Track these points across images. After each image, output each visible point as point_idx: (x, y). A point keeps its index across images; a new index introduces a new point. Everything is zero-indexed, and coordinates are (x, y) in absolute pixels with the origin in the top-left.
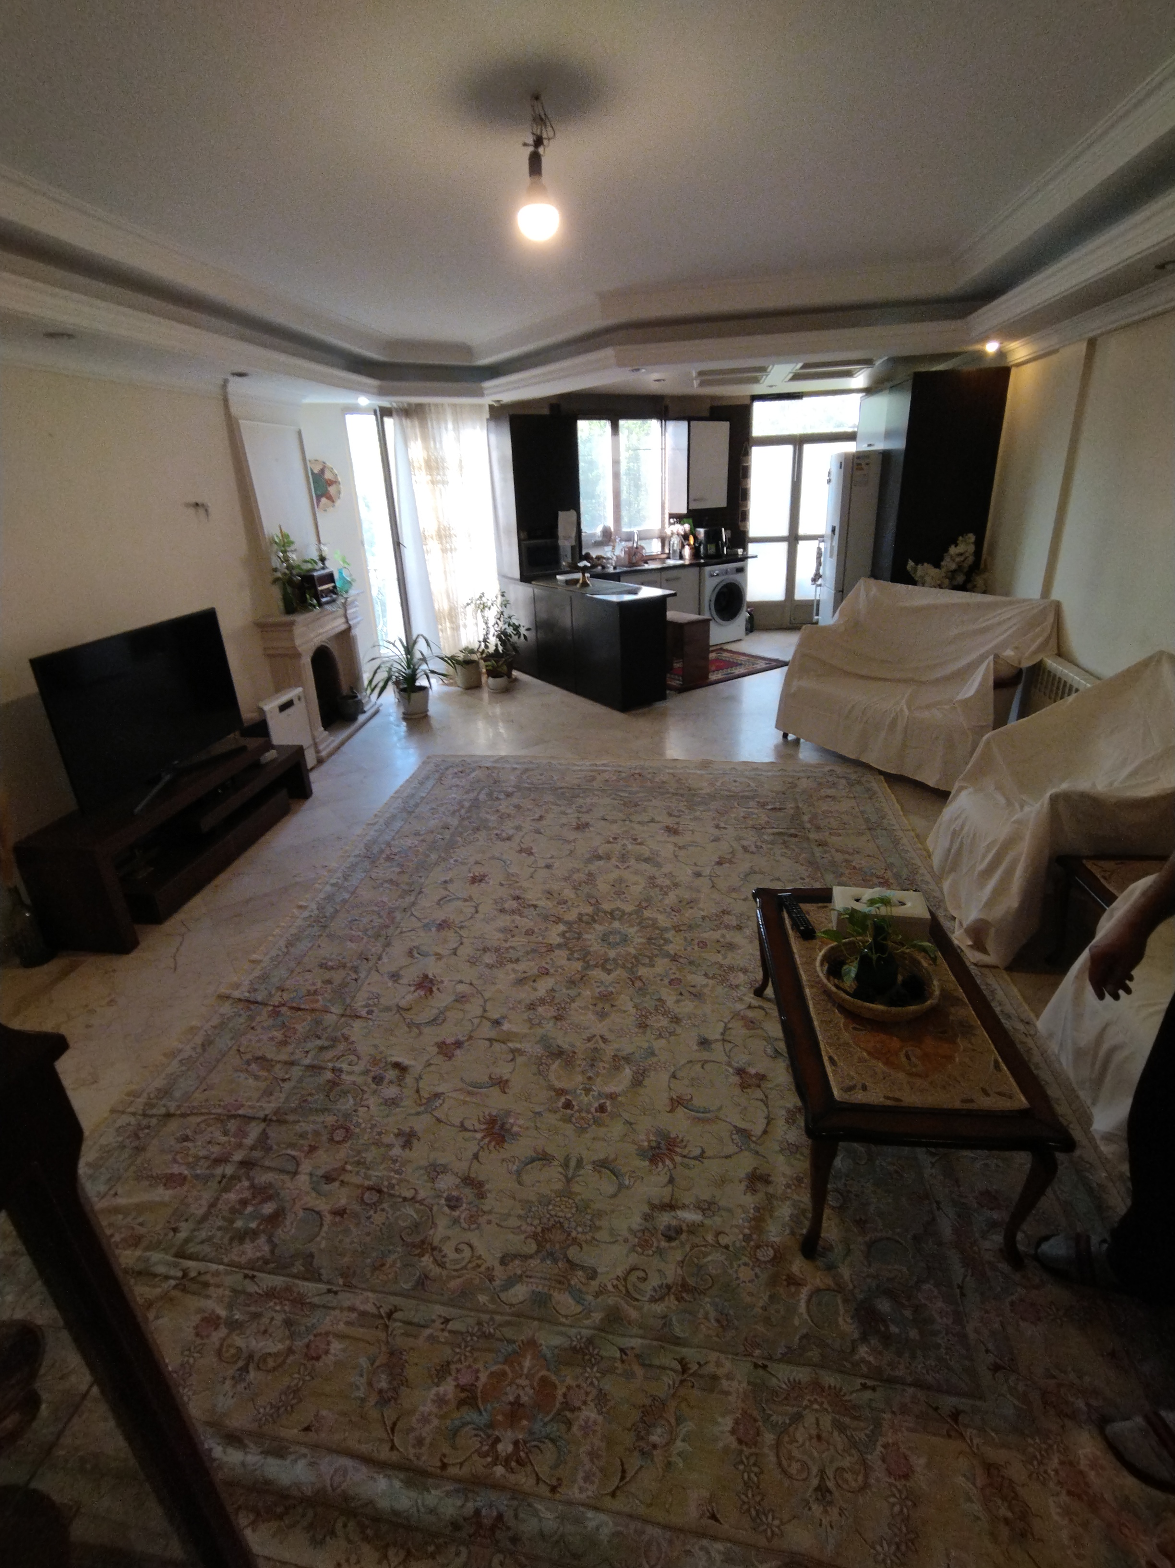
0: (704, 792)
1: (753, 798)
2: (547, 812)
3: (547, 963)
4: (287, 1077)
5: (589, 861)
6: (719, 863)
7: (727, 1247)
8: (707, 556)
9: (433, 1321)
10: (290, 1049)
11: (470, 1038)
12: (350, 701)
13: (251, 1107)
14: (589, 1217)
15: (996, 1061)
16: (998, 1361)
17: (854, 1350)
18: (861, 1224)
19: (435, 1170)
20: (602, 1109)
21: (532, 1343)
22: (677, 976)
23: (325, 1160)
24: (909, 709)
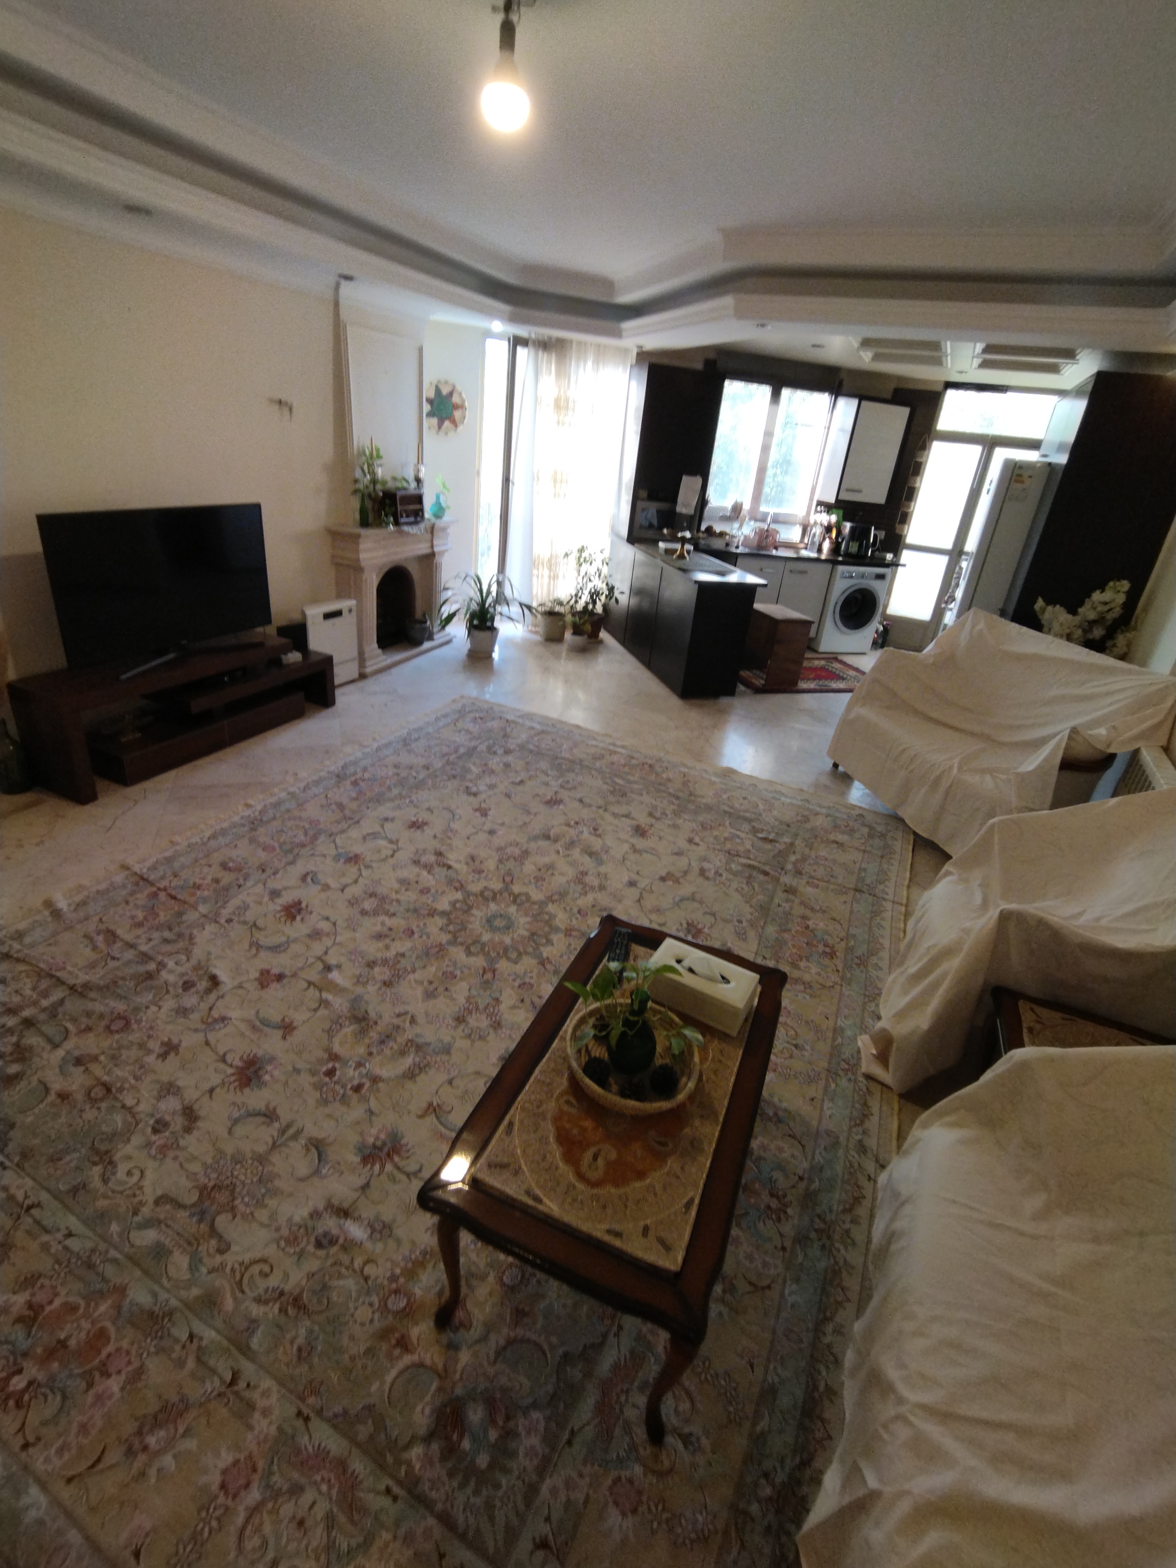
0: (704, 801)
1: (749, 821)
2: (530, 778)
3: (418, 926)
4: (118, 956)
5: (535, 838)
6: (663, 879)
7: (366, 1279)
8: (847, 554)
9: (58, 1230)
10: (139, 931)
11: (294, 975)
12: (418, 626)
13: (70, 973)
14: (263, 1191)
15: (692, 1200)
16: (551, 1537)
17: (407, 1447)
18: (520, 1315)
19: (169, 1089)
20: (357, 1089)
21: (121, 1291)
22: (532, 981)
23: (90, 1044)
24: (960, 768)
